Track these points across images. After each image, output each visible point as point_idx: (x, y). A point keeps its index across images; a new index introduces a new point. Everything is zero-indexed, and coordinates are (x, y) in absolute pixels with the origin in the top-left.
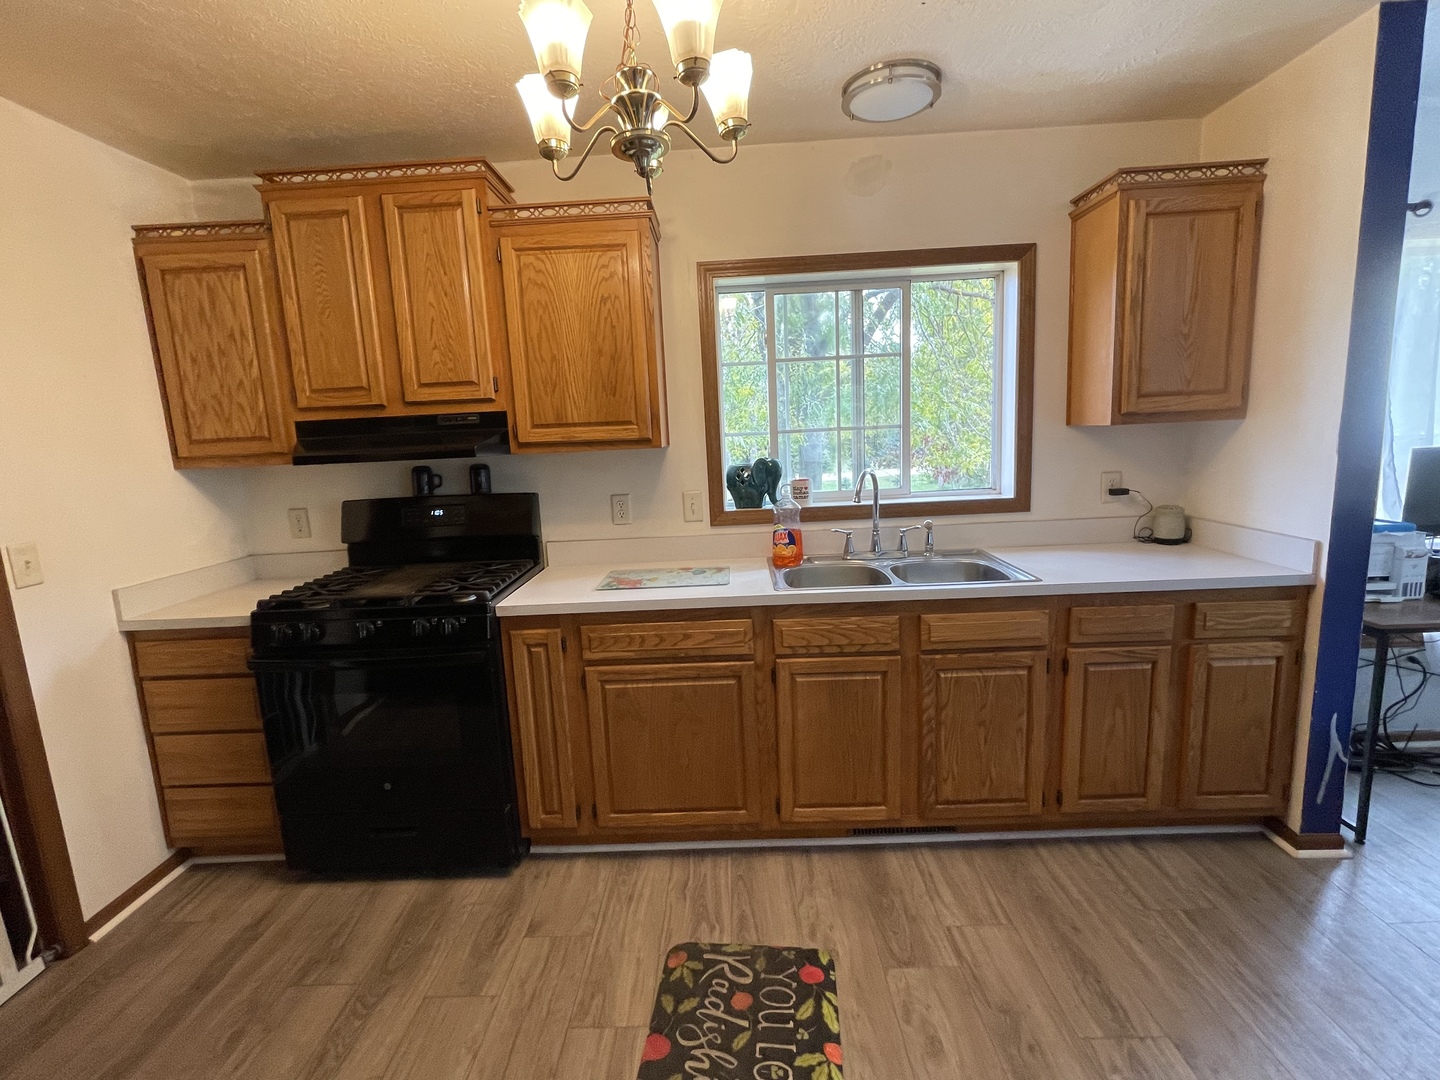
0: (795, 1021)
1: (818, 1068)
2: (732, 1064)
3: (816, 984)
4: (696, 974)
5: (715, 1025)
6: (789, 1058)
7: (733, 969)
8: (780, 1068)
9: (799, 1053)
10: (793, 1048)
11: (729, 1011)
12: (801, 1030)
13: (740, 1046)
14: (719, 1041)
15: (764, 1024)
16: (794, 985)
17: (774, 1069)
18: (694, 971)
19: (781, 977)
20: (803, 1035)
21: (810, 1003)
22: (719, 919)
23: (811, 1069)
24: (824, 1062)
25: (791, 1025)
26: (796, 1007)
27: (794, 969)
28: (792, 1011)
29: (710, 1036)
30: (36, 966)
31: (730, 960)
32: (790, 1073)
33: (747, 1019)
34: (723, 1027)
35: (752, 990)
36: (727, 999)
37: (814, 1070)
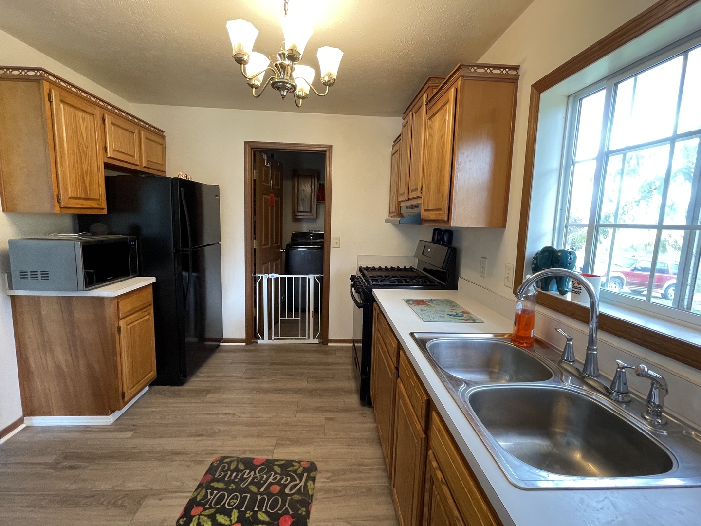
0: (257, 511)
1: (229, 519)
2: (243, 486)
3: (279, 523)
4: (295, 471)
5: (264, 479)
6: (238, 507)
7: (296, 485)
8: (235, 503)
9: (239, 512)
10: (243, 509)
11: (271, 484)
12: (251, 513)
13: (251, 488)
14: (255, 481)
15: (259, 497)
16: (280, 512)
17: (235, 501)
18: (297, 470)
19: (287, 506)
20: (249, 514)
21: (267, 519)
22: (332, 481)
23: (230, 516)
24: (231, 522)
25: (256, 509)
26: (266, 512)
27: (291, 513)
28: (264, 510)
29: (259, 478)
30: (317, 341)
31: (302, 483)
32: (231, 507)
33: (264, 491)
34: (262, 482)
35: (282, 493)
36: (278, 483)
37: (228, 517)
